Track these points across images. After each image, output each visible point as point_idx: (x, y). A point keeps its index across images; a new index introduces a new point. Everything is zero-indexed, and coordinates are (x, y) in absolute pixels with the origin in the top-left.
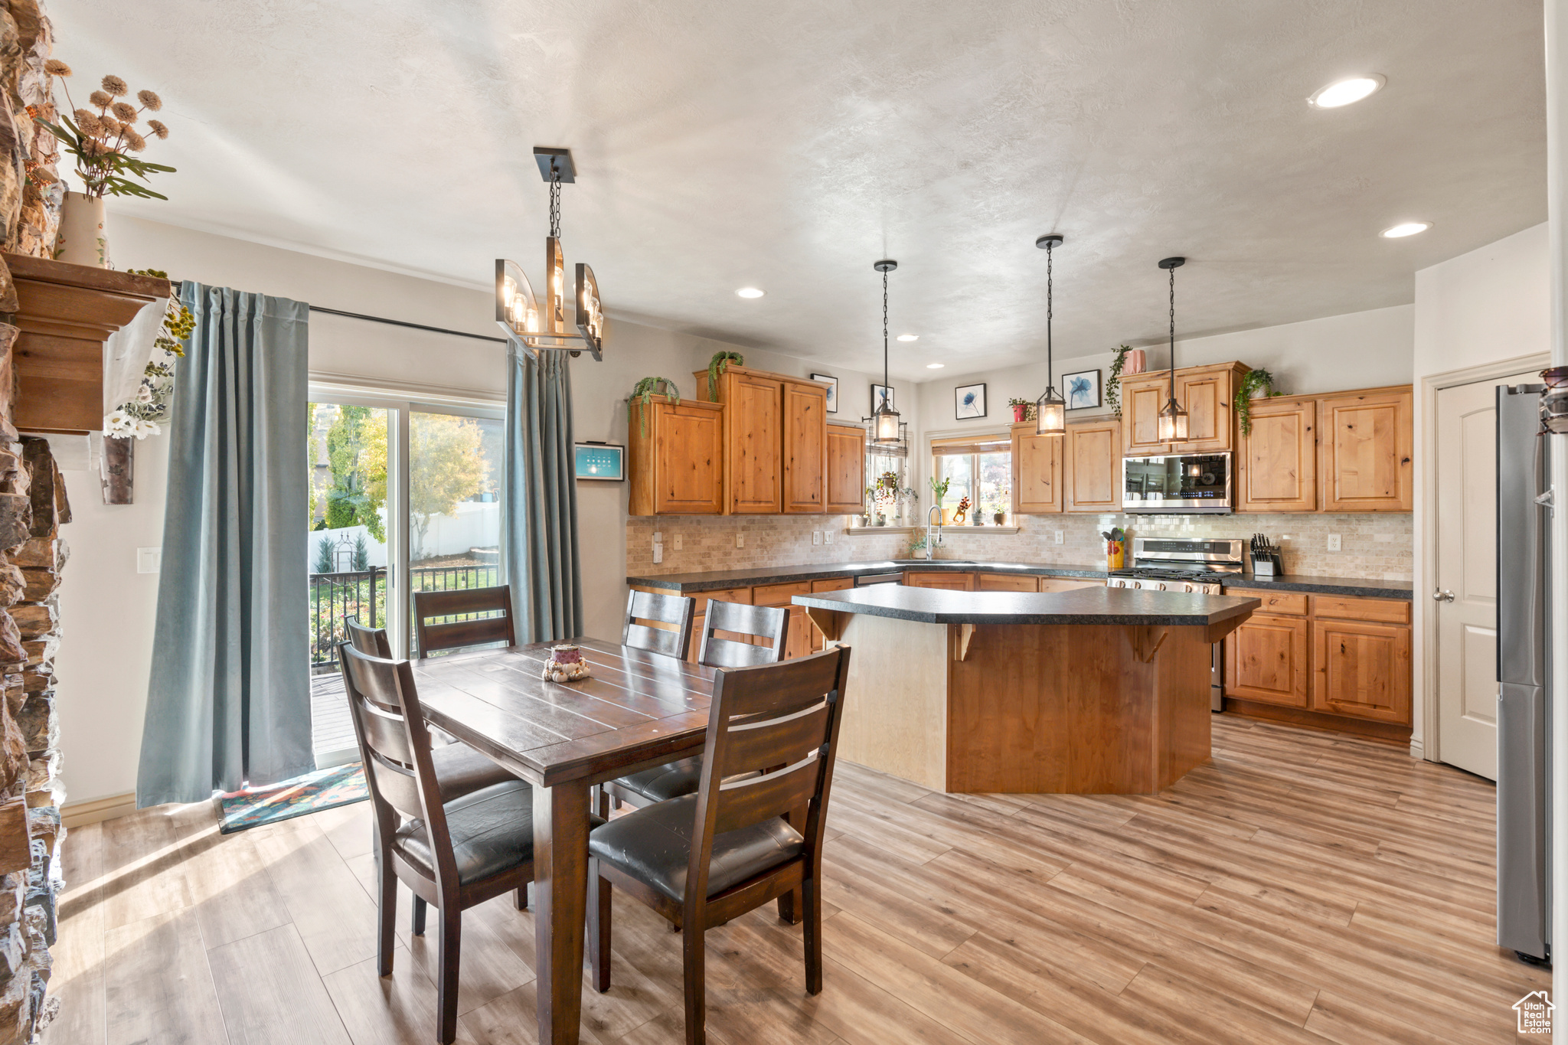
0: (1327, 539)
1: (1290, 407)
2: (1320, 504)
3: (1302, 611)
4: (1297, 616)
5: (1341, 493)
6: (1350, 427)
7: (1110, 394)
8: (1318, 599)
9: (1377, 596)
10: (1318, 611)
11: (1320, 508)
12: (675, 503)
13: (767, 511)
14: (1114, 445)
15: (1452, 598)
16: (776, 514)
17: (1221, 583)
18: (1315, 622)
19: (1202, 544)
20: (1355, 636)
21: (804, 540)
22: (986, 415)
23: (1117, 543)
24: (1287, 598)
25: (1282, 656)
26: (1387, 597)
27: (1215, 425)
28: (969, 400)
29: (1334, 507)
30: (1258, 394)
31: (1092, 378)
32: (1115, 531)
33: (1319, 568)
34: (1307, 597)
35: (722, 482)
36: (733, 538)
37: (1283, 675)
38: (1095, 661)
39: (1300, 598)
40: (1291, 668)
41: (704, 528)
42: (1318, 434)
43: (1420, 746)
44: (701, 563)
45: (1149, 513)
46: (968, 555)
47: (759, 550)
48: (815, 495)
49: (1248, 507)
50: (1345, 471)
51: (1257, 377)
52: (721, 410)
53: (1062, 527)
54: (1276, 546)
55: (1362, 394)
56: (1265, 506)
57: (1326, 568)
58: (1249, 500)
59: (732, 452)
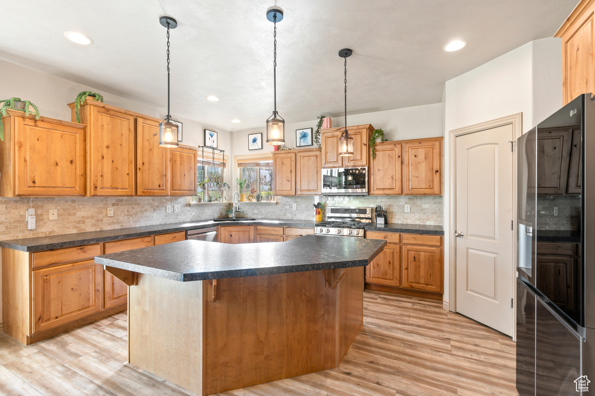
0: (404, 207)
1: (392, 146)
2: (403, 191)
3: (398, 241)
4: (395, 244)
5: (412, 186)
6: (415, 156)
7: (316, 138)
8: (405, 235)
9: (428, 234)
10: (404, 241)
11: (403, 193)
12: (36, 189)
13: (123, 194)
14: (318, 162)
15: (462, 235)
16: (131, 196)
17: (364, 229)
18: (403, 246)
19: (355, 209)
20: (419, 253)
21: (160, 210)
22: (262, 148)
23: (319, 210)
24: (392, 235)
25: (390, 263)
26: (432, 234)
27: (361, 154)
28: (255, 141)
29: (409, 192)
30: (379, 140)
31: (309, 131)
32: (319, 204)
33: (401, 220)
34: (400, 234)
35: (85, 175)
36: (104, 211)
37: (390, 271)
38: (303, 291)
39: (397, 235)
40: (393, 268)
41: (79, 205)
42: (403, 159)
43: (448, 304)
44: (75, 227)
45: (333, 195)
46: (254, 216)
47: (126, 217)
48: (161, 185)
49: (375, 192)
50: (414, 176)
51: (378, 132)
52: (84, 129)
53: (296, 202)
54: (385, 210)
55: (420, 141)
56: (381, 192)
57: (404, 220)
58: (375, 189)
59: (93, 156)
